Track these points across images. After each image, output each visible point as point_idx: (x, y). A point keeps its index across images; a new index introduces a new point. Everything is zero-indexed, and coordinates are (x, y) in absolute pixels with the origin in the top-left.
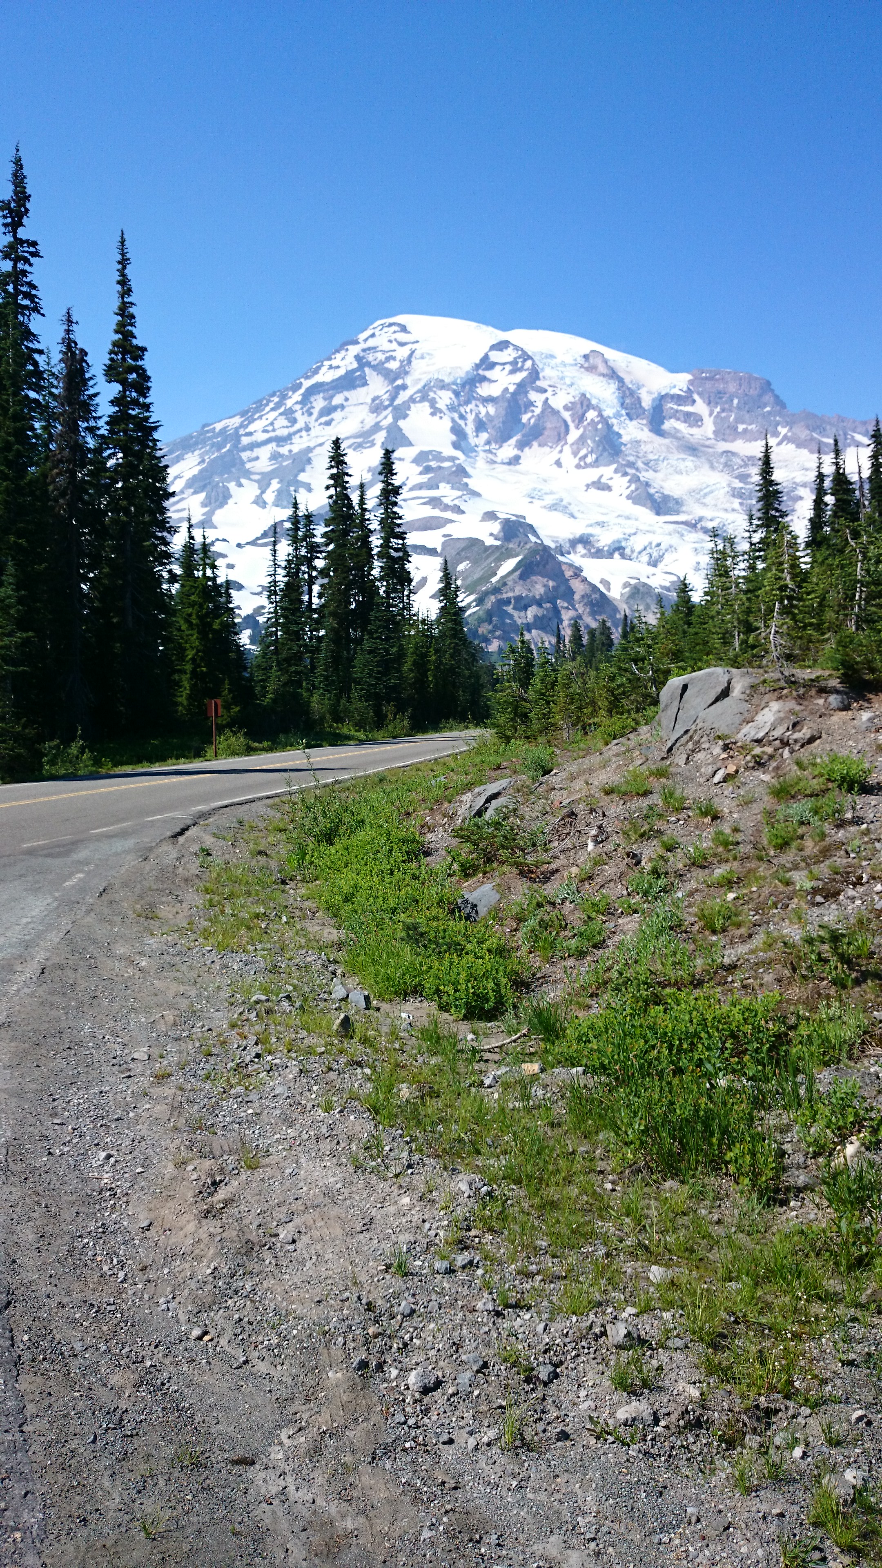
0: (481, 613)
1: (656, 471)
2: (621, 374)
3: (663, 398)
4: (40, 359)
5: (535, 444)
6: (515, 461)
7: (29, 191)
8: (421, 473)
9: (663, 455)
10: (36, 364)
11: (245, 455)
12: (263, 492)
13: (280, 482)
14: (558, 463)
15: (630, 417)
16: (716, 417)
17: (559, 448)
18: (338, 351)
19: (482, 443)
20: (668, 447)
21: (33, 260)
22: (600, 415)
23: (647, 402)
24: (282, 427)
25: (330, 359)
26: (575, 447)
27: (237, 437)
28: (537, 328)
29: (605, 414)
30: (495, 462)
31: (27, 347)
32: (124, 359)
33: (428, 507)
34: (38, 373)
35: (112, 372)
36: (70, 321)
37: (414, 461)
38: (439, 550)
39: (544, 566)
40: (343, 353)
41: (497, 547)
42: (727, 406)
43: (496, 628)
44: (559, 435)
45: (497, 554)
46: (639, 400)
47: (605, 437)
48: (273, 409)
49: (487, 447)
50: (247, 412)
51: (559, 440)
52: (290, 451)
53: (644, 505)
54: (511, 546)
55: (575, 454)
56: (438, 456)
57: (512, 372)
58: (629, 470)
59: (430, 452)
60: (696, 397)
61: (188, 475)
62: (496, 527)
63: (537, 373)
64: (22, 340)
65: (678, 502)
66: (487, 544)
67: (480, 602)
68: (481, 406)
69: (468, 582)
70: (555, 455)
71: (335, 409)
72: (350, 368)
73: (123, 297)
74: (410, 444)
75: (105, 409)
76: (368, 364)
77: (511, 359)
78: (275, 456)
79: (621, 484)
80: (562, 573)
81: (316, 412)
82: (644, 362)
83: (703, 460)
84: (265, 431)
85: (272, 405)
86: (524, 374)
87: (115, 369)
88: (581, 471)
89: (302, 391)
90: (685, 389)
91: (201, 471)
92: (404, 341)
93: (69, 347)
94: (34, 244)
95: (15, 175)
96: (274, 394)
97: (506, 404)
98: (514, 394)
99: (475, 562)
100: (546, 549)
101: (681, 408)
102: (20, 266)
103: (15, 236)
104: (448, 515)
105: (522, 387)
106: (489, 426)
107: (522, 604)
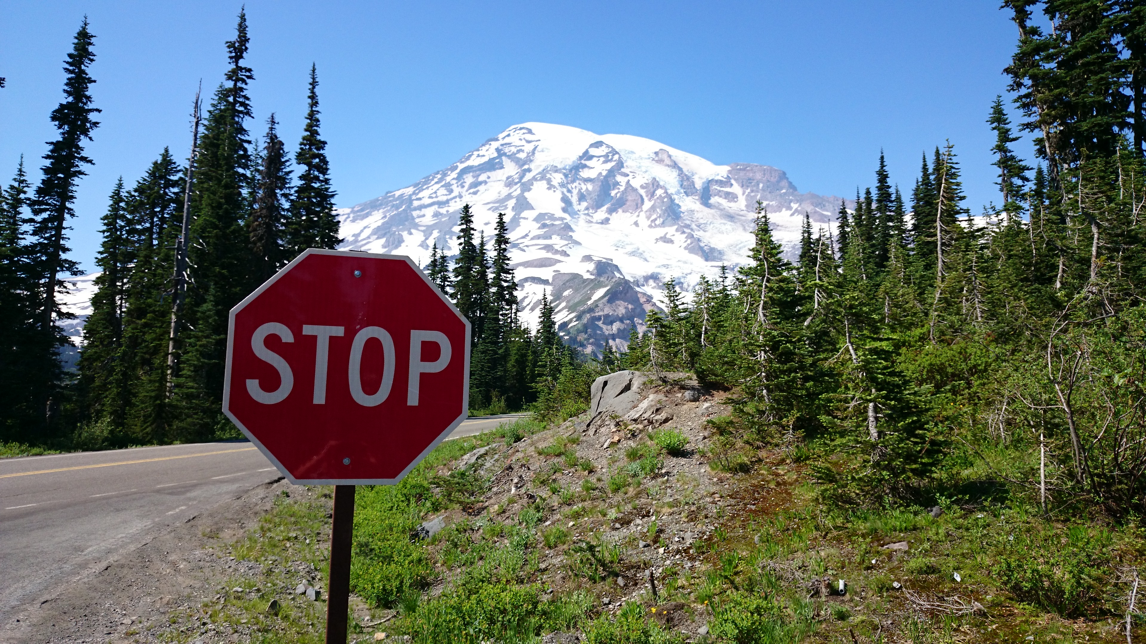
0: (579, 326)
1: (705, 231)
2: (680, 166)
3: (710, 182)
4: (250, 148)
5: (620, 210)
6: (606, 221)
7: (248, 36)
8: (539, 228)
9: (710, 220)
10: (245, 150)
11: (415, 213)
12: (427, 239)
13: (440, 232)
14: (636, 224)
15: (687, 194)
16: (747, 196)
17: (637, 214)
18: (483, 145)
19: (583, 209)
20: (713, 216)
21: (248, 81)
22: (666, 192)
23: (699, 184)
24: (442, 195)
25: (478, 150)
26: (648, 213)
27: (410, 201)
28: (623, 134)
29: (669, 192)
30: (592, 222)
31: (240, 139)
32: (310, 149)
33: (544, 251)
34: (246, 156)
35: (301, 158)
36: (273, 122)
37: (534, 220)
38: (550, 281)
39: (625, 294)
40: (487, 146)
41: (592, 280)
42: (754, 188)
43: (590, 337)
44: (637, 205)
45: (592, 285)
46: (693, 183)
47: (669, 207)
48: (436, 183)
49: (586, 212)
50: (419, 184)
51: (637, 208)
52: (447, 211)
53: (697, 254)
54: (602, 279)
55: (648, 218)
56: (552, 217)
57: (605, 162)
58: (685, 230)
59: (546, 214)
60: (733, 181)
61: (374, 226)
62: (591, 266)
63: (622, 163)
64: (237, 134)
65: (721, 253)
66: (585, 277)
67: (579, 318)
68: (583, 184)
69: (571, 303)
70: (634, 218)
71: (480, 183)
72: (492, 157)
73: (312, 107)
74: (532, 208)
75: (296, 182)
76: (505, 154)
77: (604, 153)
78: (436, 215)
79: (680, 239)
80: (638, 299)
81: (467, 186)
82: (697, 158)
83: (738, 224)
84: (430, 197)
85: (436, 180)
86: (613, 164)
87: (303, 155)
88: (652, 229)
89: (458, 171)
90: (725, 176)
91: (383, 224)
92: (530, 139)
93: (272, 139)
94: (250, 70)
95: (240, 25)
96: (438, 173)
97: (600, 184)
98: (606, 177)
99: (576, 290)
100: (627, 282)
101: (722, 189)
102: (239, 84)
103: (237, 65)
104: (558, 257)
105: (611, 173)
106: (588, 197)
107: (609, 320)
